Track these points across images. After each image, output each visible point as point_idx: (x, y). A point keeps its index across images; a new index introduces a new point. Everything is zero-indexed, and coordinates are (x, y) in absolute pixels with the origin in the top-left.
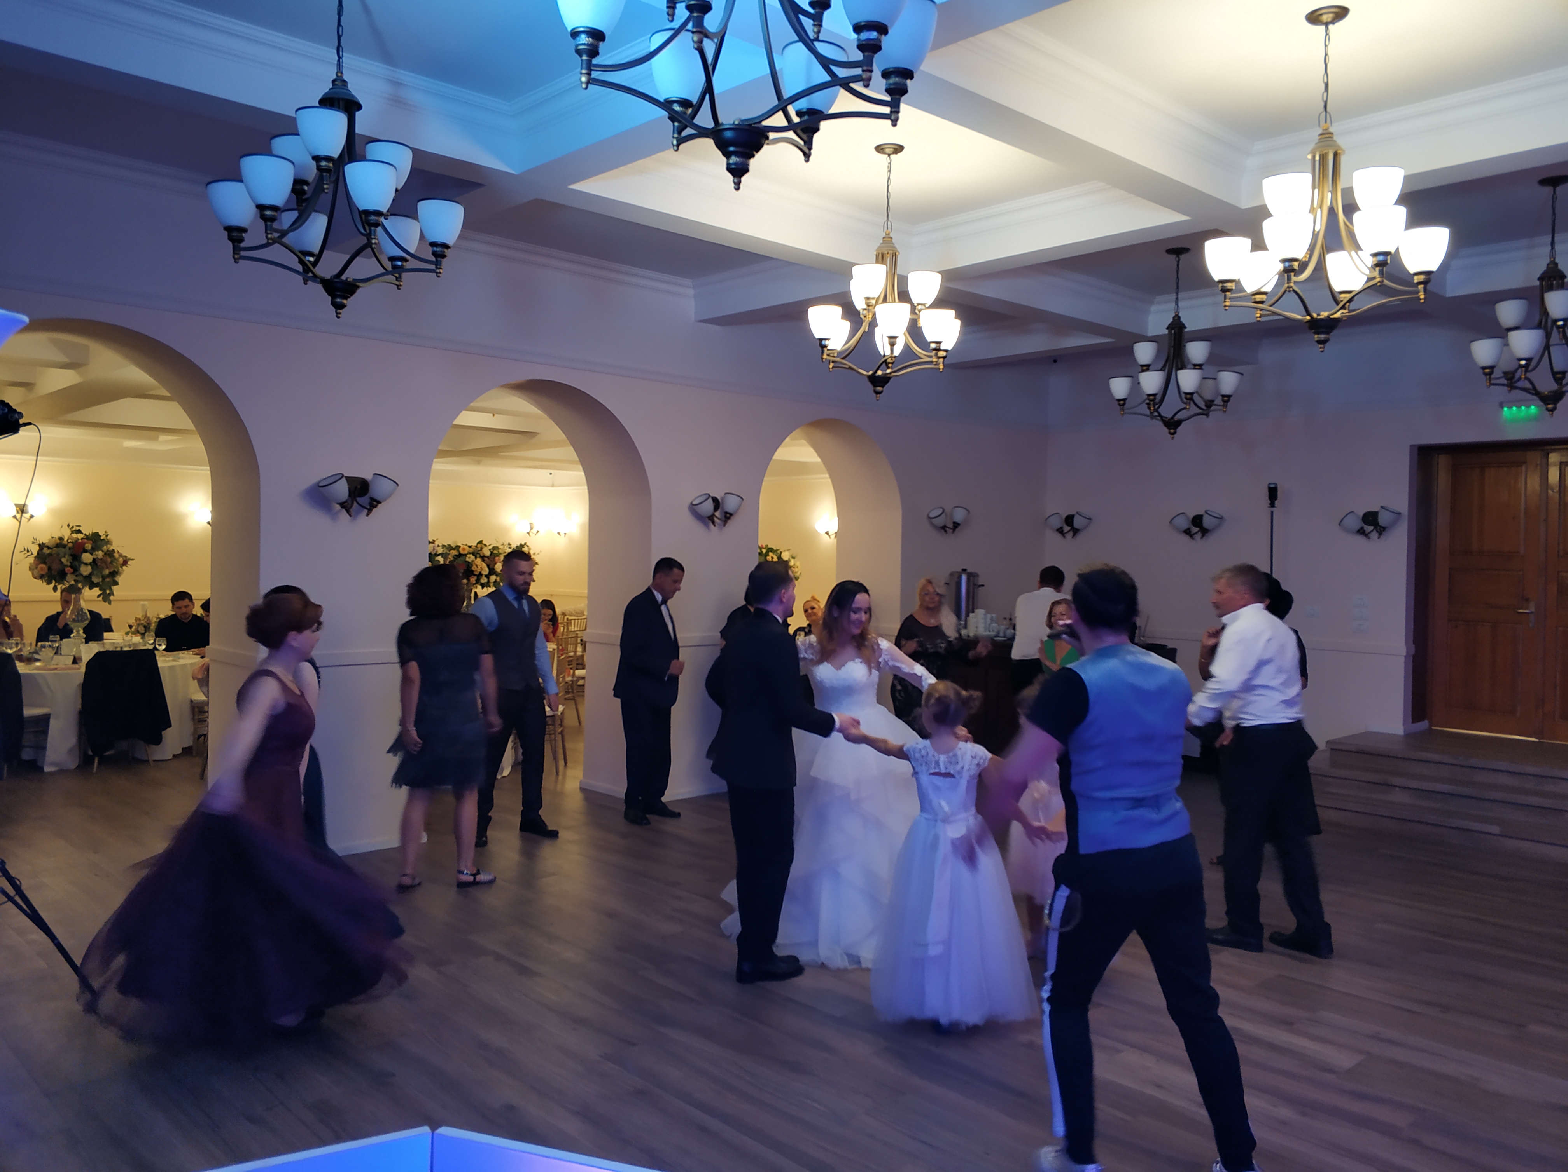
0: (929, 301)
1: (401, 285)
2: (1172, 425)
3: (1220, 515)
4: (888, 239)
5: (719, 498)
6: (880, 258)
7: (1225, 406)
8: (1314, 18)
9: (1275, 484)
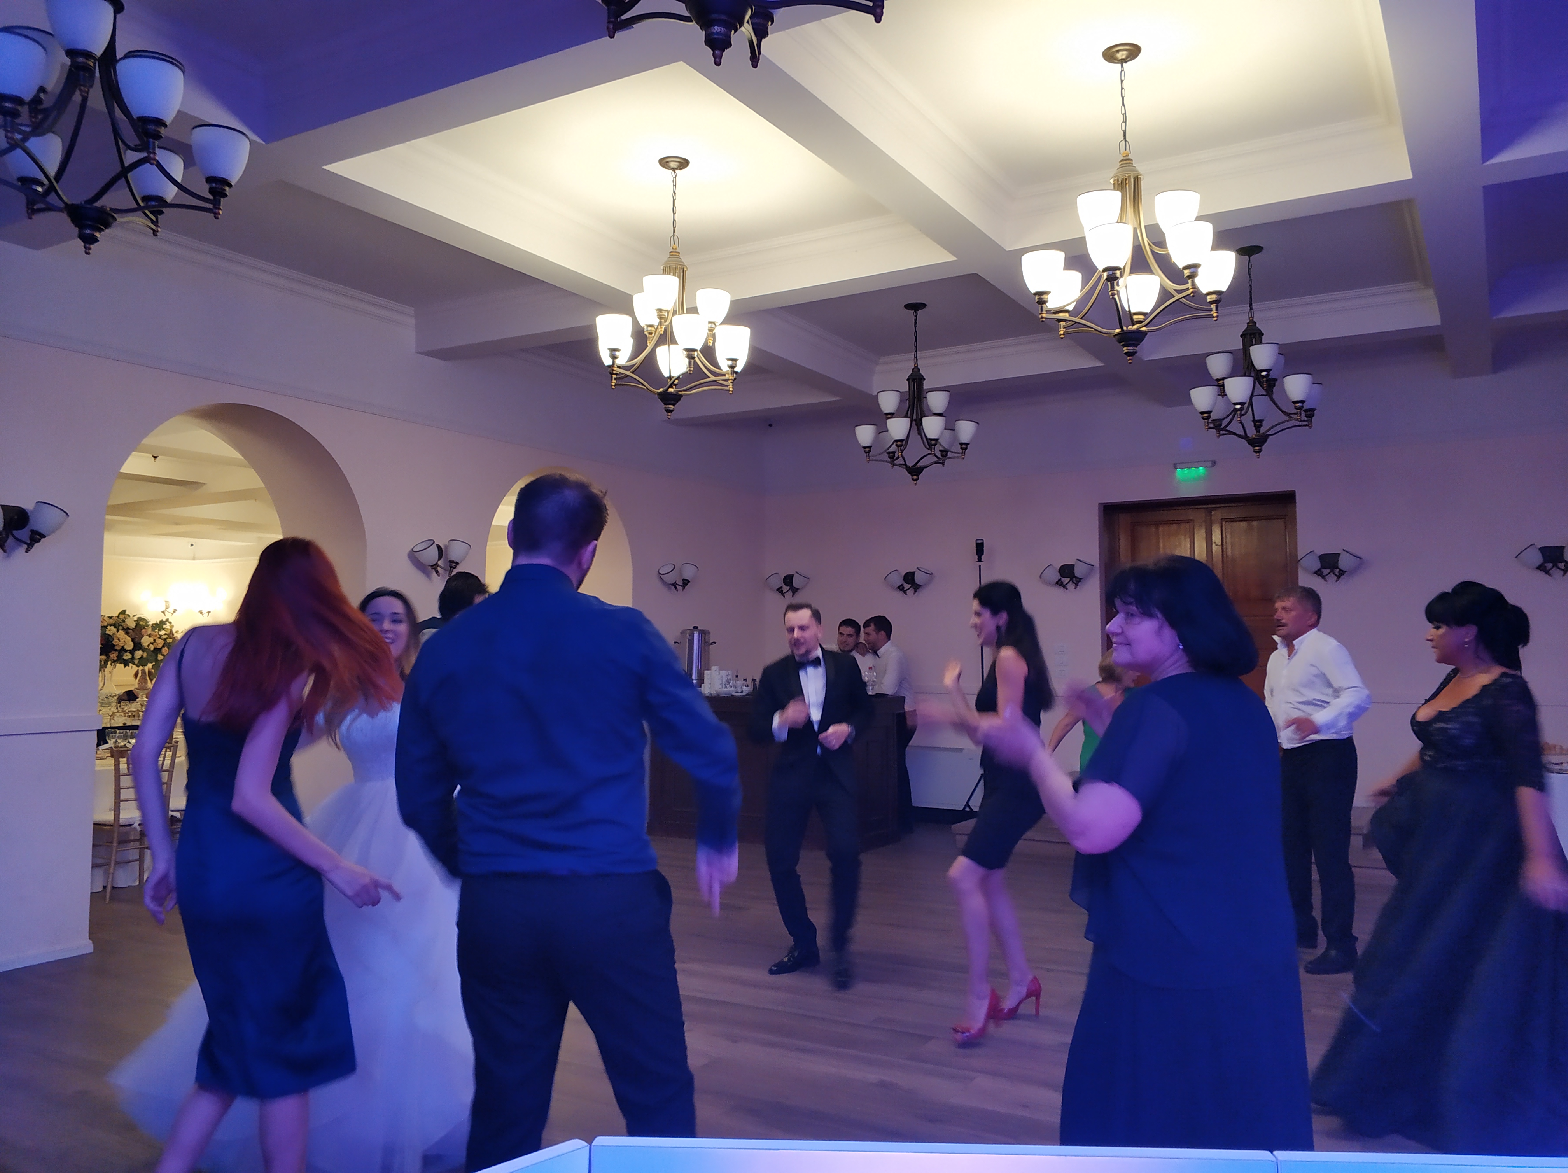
0: (722, 317)
1: (158, 231)
2: (915, 471)
3: (929, 571)
4: (674, 254)
5: (442, 546)
6: (668, 269)
7: (963, 453)
8: (1110, 54)
9: (982, 540)
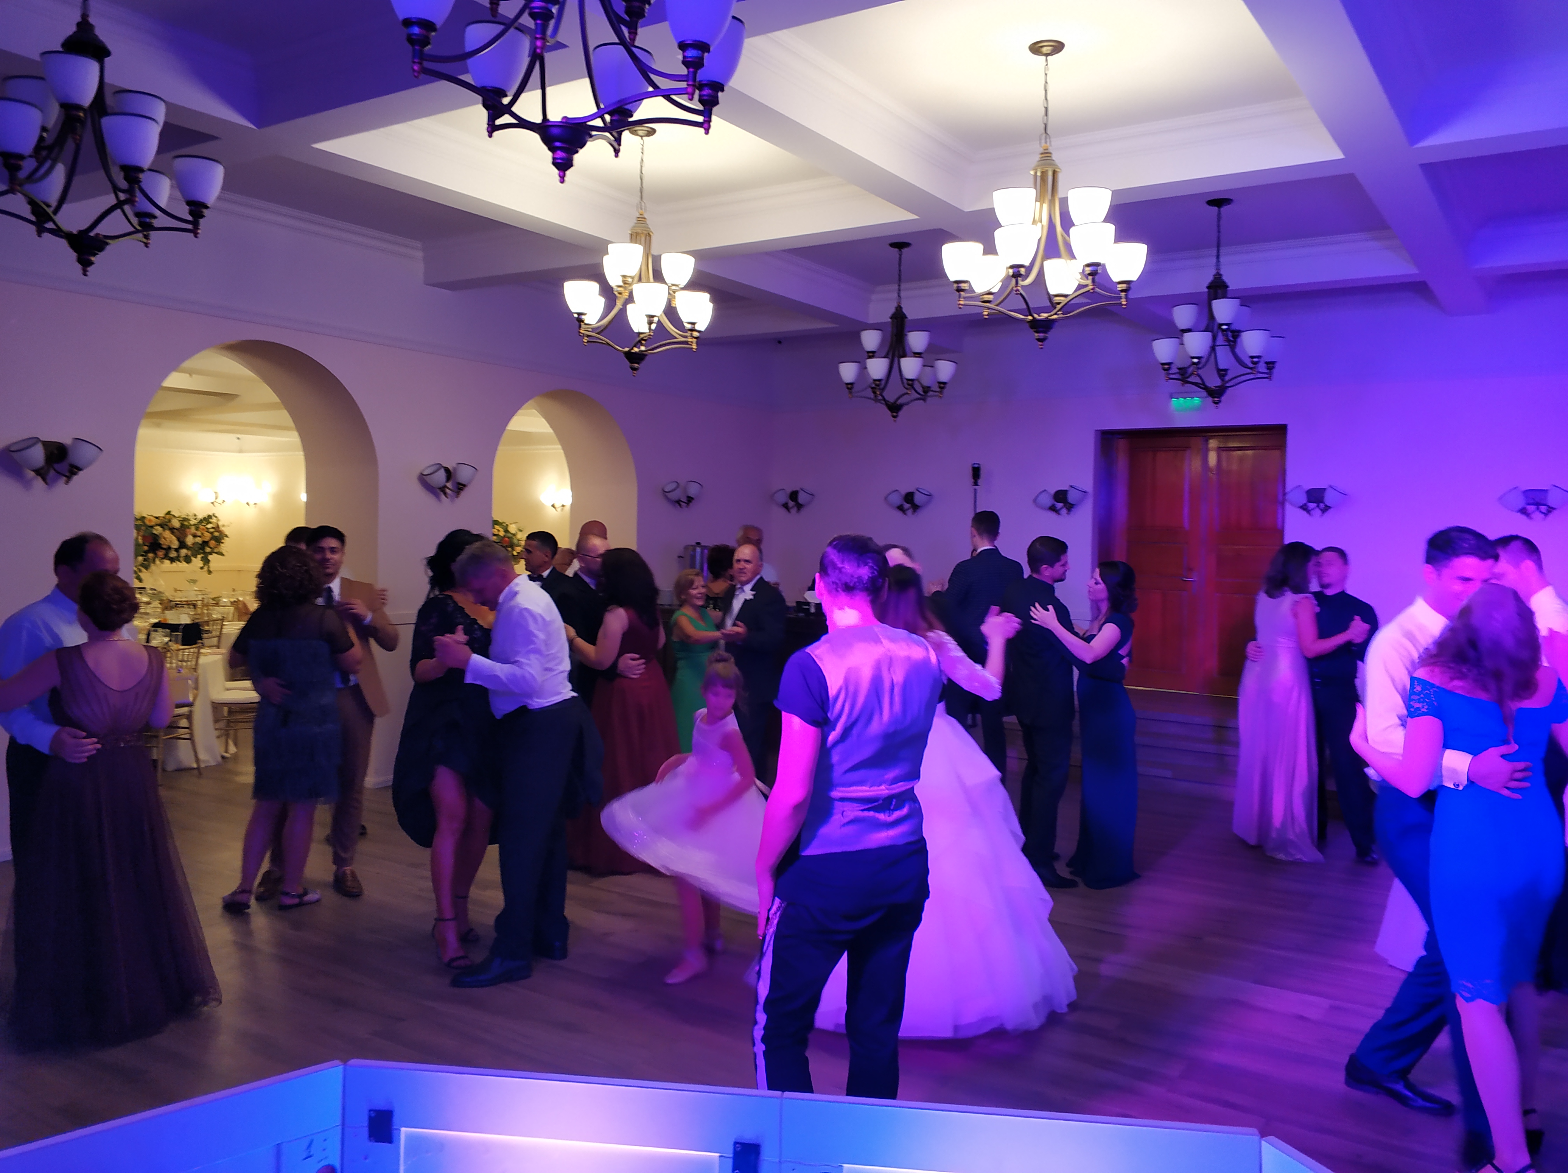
0: (683, 282)
1: (149, 243)
2: (895, 408)
3: (929, 492)
4: (641, 219)
5: (451, 469)
6: (634, 238)
7: (941, 392)
8: (1036, 48)
9: (978, 464)
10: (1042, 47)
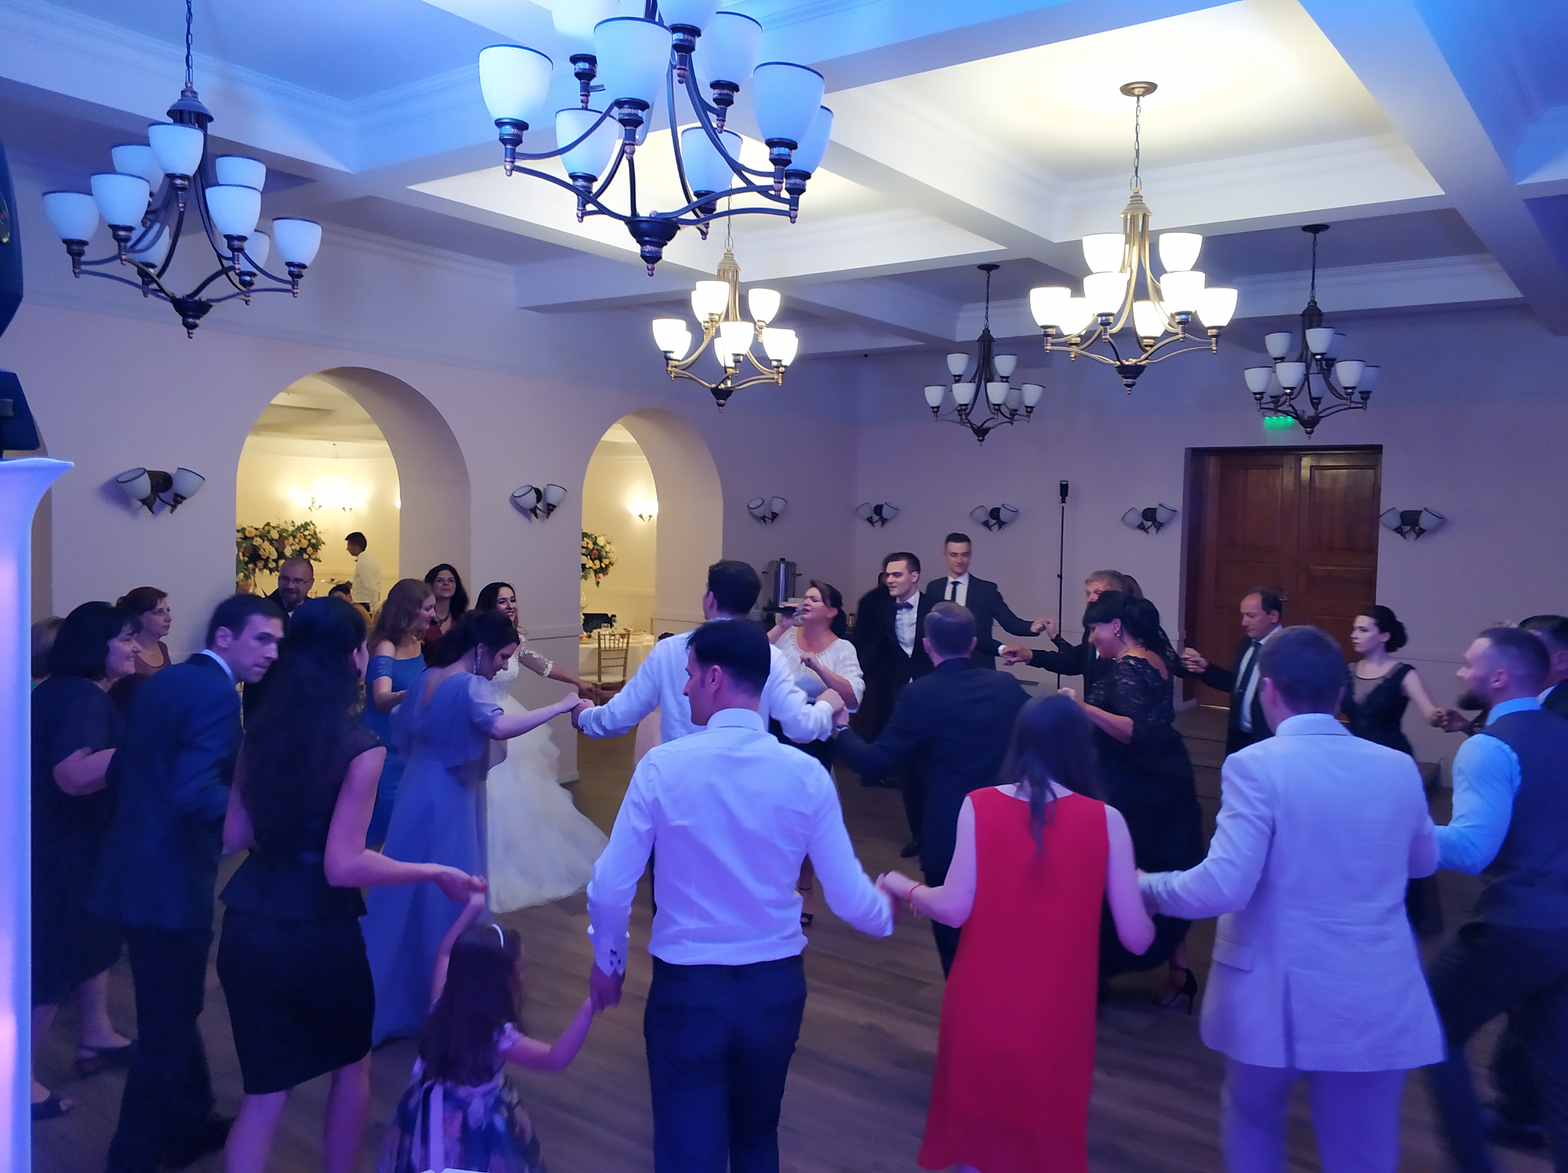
0: (768, 320)
1: (251, 303)
2: (981, 432)
3: (1015, 509)
4: (729, 256)
5: (541, 490)
6: (721, 275)
7: (1028, 416)
8: (1127, 90)
9: (1067, 481)
10: (1134, 88)
